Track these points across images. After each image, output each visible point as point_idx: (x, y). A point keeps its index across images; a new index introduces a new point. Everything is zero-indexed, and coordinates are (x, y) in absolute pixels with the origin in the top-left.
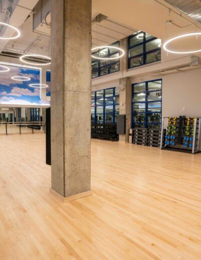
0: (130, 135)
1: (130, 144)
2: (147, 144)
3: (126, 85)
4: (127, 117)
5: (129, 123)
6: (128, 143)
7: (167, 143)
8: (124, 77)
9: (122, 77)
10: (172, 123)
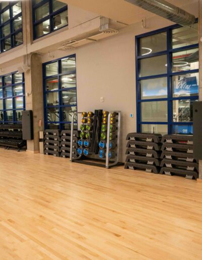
0: (40, 140)
1: (42, 155)
2: (60, 154)
3: (32, 66)
4: (35, 114)
5: (39, 123)
6: (39, 152)
7: (80, 152)
8: (29, 53)
9: (26, 54)
10: (86, 121)
